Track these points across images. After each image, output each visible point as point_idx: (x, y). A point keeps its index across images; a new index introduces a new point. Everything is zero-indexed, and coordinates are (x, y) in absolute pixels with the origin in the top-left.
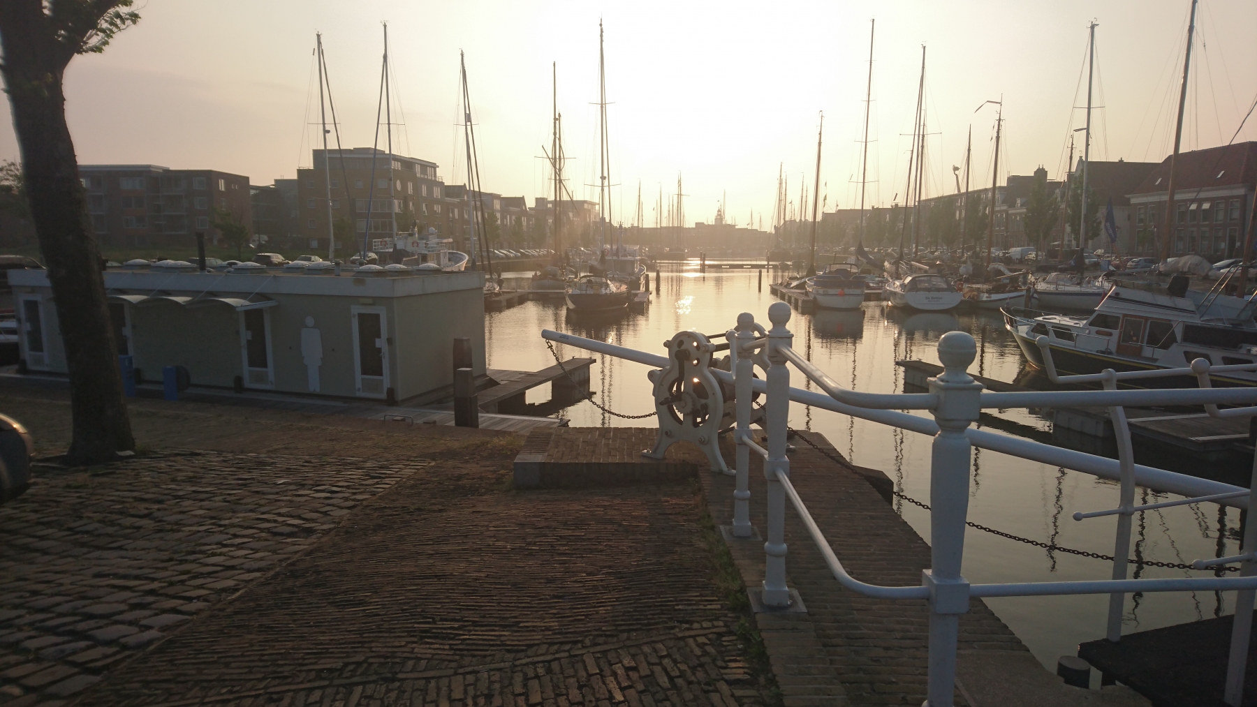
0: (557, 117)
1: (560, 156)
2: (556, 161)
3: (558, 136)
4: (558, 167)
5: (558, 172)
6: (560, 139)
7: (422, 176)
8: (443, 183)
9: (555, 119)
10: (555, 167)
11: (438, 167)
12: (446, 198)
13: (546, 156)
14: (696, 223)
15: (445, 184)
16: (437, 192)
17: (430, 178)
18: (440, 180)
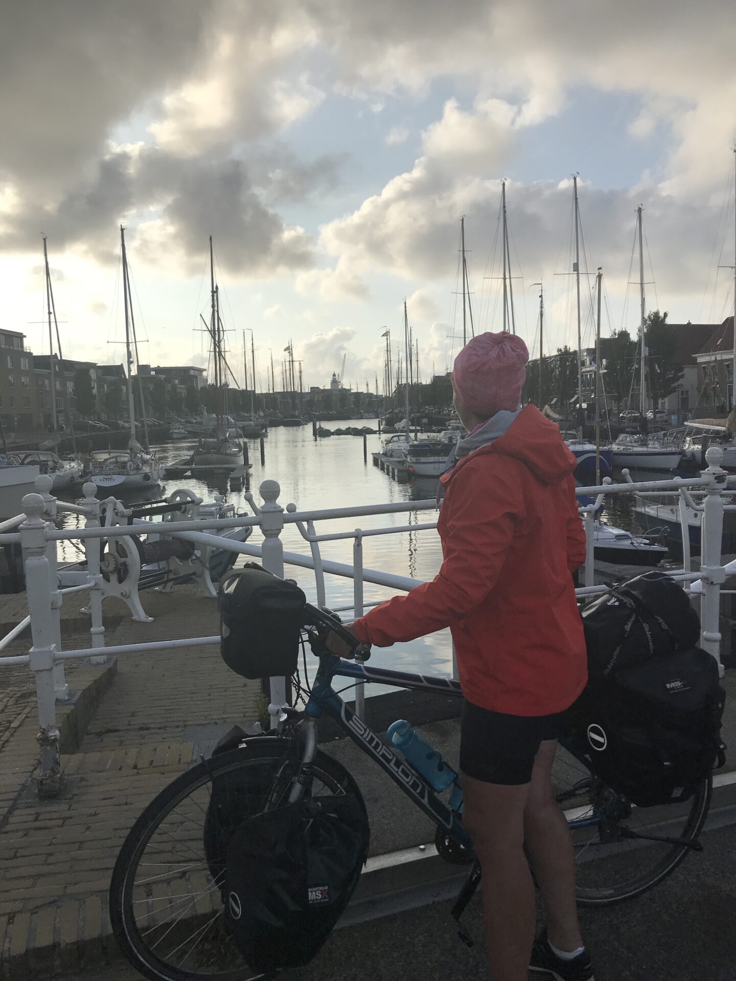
0: (215, 290)
1: (218, 328)
2: (216, 333)
3: (216, 309)
4: (217, 339)
5: (217, 344)
6: (218, 312)
7: (8, 347)
8: (30, 354)
9: (213, 292)
10: (214, 338)
11: (25, 336)
12: (35, 369)
13: (205, 328)
14: (311, 388)
15: (34, 355)
16: (24, 364)
17: (16, 349)
18: (28, 351)
